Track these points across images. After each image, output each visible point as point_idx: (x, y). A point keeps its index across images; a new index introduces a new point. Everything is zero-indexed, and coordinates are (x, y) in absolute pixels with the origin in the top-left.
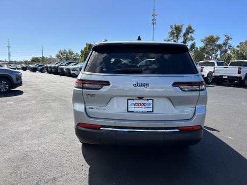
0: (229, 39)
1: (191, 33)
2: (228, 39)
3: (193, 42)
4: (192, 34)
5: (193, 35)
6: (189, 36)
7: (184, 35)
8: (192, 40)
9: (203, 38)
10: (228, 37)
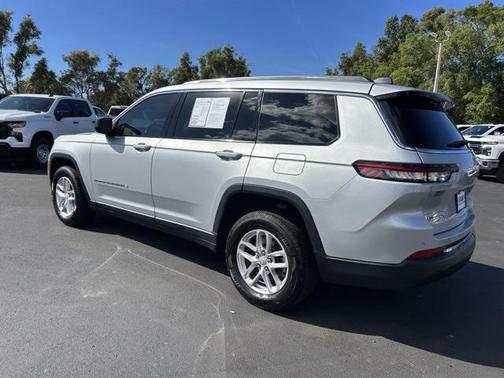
0: (117, 65)
1: (33, 36)
2: (115, 63)
3: (40, 58)
4: (35, 39)
5: (39, 43)
6: (29, 43)
7: (19, 39)
8: (39, 53)
9: (68, 55)
10: (115, 61)
